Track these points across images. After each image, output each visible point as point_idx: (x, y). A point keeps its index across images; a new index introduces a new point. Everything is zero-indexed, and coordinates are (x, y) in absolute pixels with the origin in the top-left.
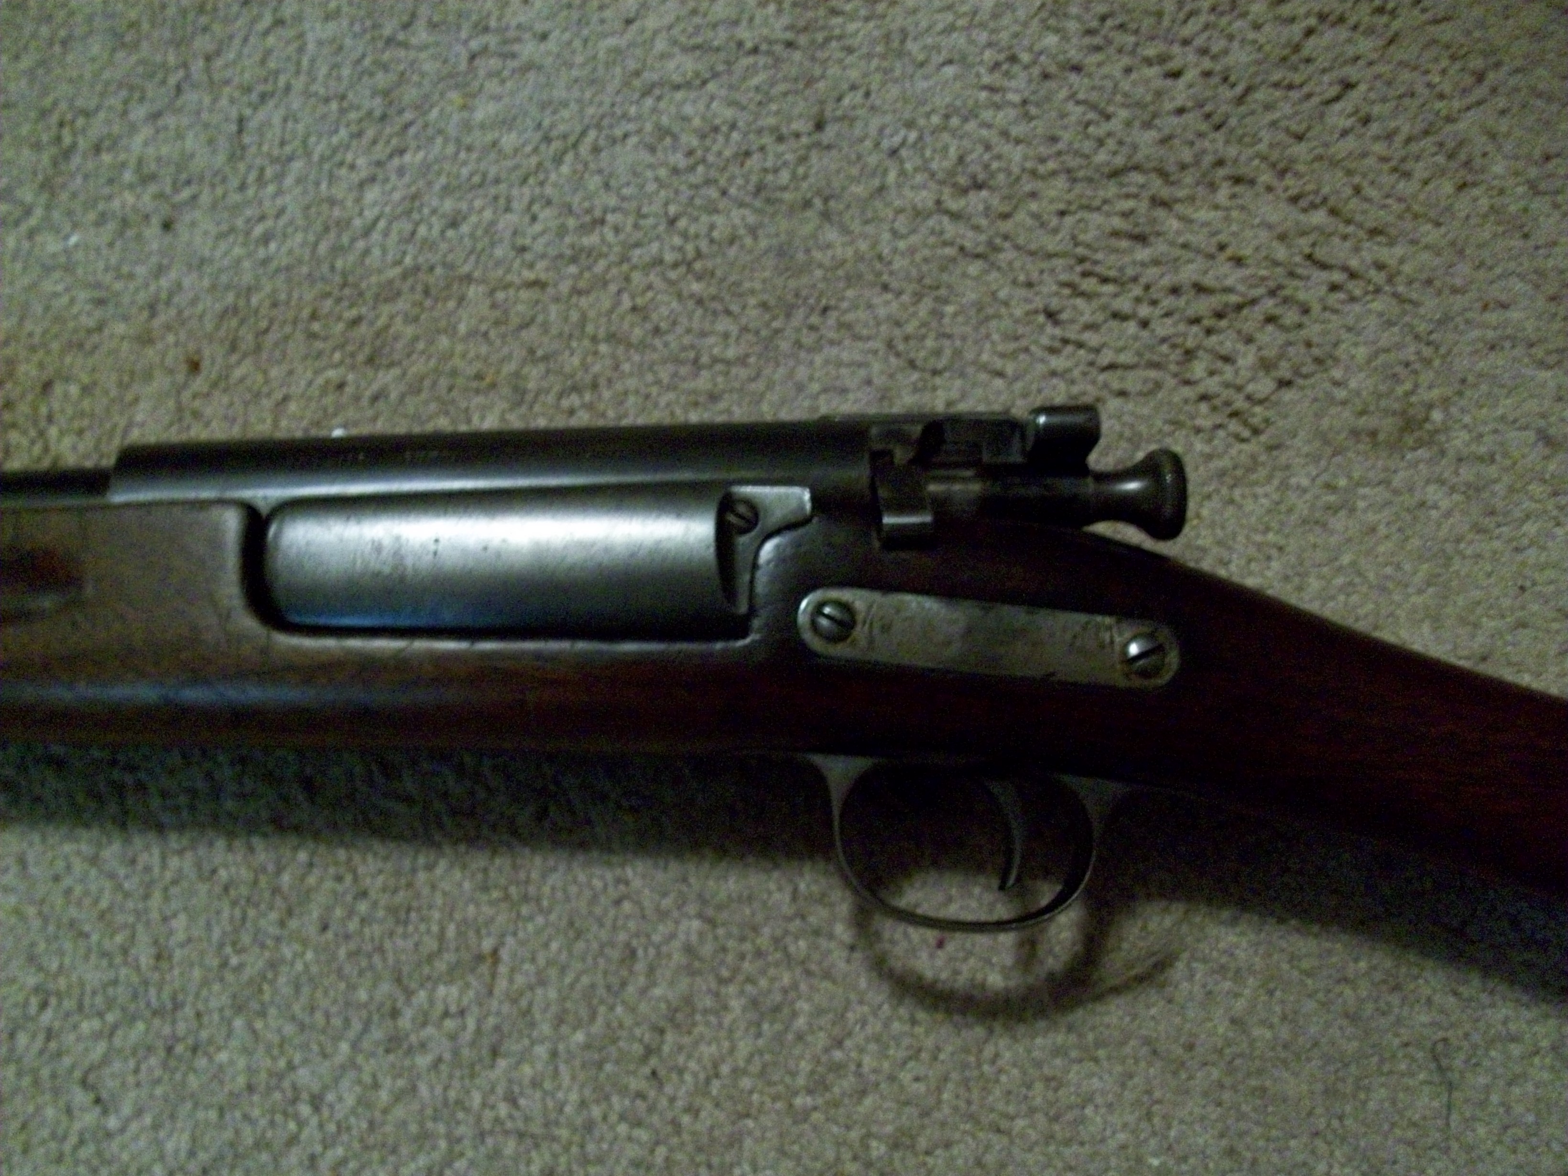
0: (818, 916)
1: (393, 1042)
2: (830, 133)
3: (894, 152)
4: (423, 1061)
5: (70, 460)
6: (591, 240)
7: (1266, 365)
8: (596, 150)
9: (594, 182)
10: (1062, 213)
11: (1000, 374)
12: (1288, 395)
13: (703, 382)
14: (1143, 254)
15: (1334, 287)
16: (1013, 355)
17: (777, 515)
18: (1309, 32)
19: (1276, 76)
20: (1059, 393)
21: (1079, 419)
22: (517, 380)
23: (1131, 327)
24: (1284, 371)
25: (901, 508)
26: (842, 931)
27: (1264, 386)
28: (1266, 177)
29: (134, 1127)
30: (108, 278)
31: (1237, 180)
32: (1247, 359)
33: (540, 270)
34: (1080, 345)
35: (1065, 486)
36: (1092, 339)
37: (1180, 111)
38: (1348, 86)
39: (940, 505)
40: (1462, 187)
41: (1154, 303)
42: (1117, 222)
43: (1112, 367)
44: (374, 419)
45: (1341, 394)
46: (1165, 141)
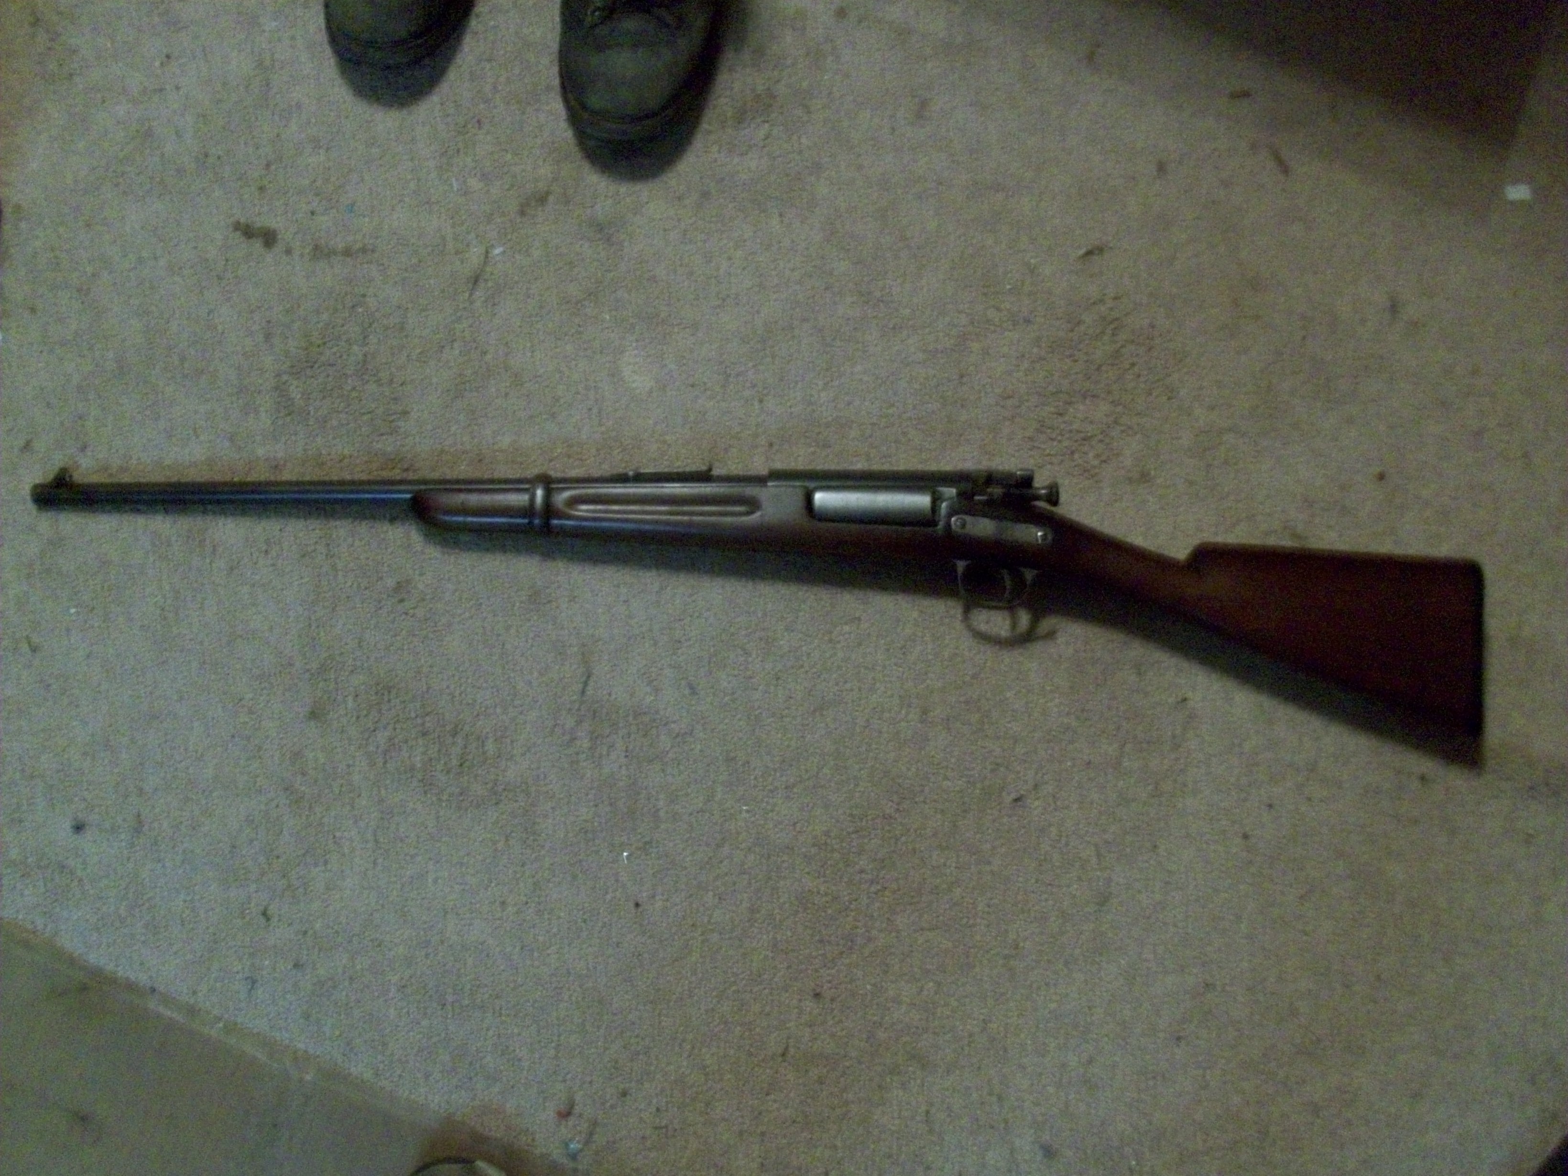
0: (952, 612)
1: (831, 641)
2: (965, 380)
3: (984, 386)
4: (839, 646)
5: (735, 472)
6: (890, 411)
7: (1097, 456)
8: (892, 383)
9: (890, 392)
10: (1036, 406)
11: (1014, 456)
12: (1104, 465)
13: (924, 456)
14: (1060, 420)
15: (1123, 431)
16: (1018, 451)
17: (947, 496)
18: (1122, 347)
19: (1109, 362)
20: (1025, 466)
21: (1029, 473)
22: (868, 455)
23: (1055, 443)
24: (1104, 458)
25: (980, 495)
26: (959, 616)
27: (1096, 462)
28: (1102, 395)
29: (756, 661)
30: (743, 417)
31: (1093, 396)
32: (1091, 455)
33: (874, 420)
34: (1039, 448)
35: (1024, 491)
36: (1043, 446)
37: (1077, 373)
38: (1133, 365)
39: (991, 494)
40: (1169, 399)
41: (1062, 435)
42: (1052, 409)
43: (1049, 455)
44: (824, 464)
45: (1121, 465)
46: (1071, 383)
